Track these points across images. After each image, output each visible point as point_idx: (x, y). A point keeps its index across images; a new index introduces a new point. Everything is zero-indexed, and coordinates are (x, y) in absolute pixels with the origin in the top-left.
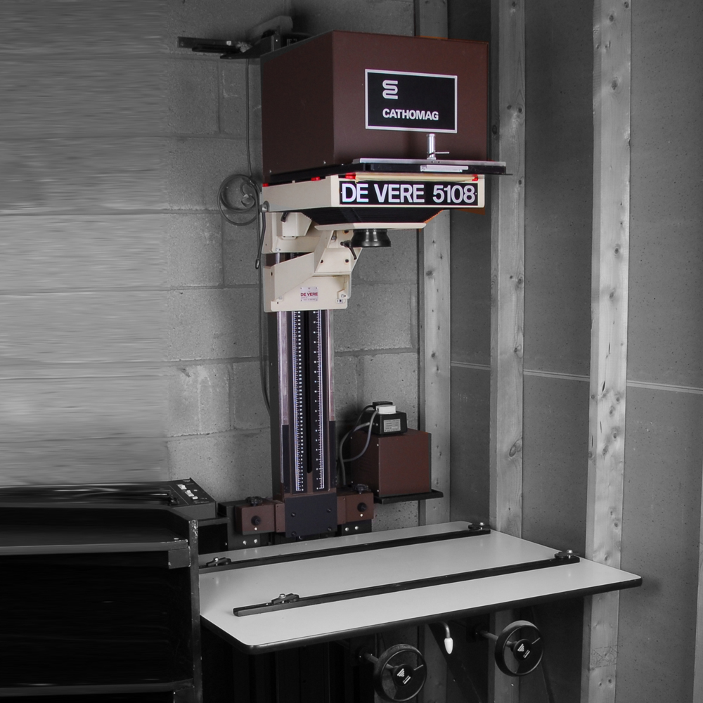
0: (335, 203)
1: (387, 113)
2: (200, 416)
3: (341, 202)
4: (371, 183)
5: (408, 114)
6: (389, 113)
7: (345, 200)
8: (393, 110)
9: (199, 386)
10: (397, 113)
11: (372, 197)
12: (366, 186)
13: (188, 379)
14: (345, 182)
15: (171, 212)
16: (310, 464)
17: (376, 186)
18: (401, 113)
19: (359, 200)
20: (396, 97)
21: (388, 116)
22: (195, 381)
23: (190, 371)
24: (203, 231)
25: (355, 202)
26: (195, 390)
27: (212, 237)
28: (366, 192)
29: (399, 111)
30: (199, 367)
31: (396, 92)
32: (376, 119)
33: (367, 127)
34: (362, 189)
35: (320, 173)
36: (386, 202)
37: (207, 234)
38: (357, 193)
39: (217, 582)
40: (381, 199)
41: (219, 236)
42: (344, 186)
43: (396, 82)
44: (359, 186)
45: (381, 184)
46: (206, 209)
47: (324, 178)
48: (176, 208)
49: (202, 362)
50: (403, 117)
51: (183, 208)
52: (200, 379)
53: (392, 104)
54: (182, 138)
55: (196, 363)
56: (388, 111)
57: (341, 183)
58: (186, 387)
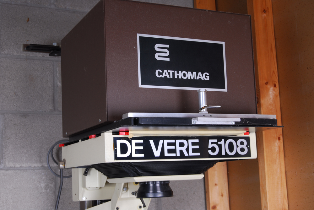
0: (109, 158)
1: (159, 73)
3: (116, 158)
4: (146, 139)
5: (180, 75)
6: (162, 74)
7: (119, 155)
8: (165, 71)
10: (169, 73)
11: (148, 153)
12: (141, 141)
14: (120, 138)
17: (151, 142)
18: (173, 74)
19: (134, 155)
20: (168, 59)
21: (161, 76)
25: (130, 157)
28: (141, 148)
29: (171, 72)
31: (167, 54)
32: (148, 78)
33: (140, 86)
34: (137, 144)
35: (97, 131)
36: (162, 156)
38: (132, 148)
40: (157, 153)
42: (119, 142)
43: (168, 46)
44: (134, 142)
45: (157, 140)
47: (99, 135)
50: (176, 77)
53: (164, 66)
56: (161, 71)
57: (115, 140)
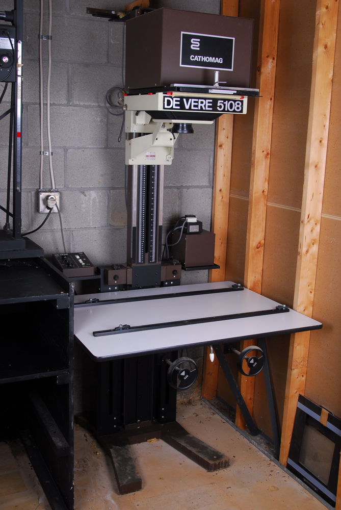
0: (160, 108)
1: (193, 58)
2: (91, 217)
3: (164, 108)
4: (182, 98)
5: (205, 59)
6: (194, 58)
7: (166, 107)
8: (196, 56)
9: (91, 202)
10: (198, 58)
11: (182, 106)
12: (179, 99)
13: (85, 197)
14: (167, 97)
15: (80, 106)
16: (147, 248)
17: (185, 100)
18: (201, 58)
19: (174, 107)
20: (198, 49)
21: (193, 59)
22: (89, 199)
23: (87, 193)
24: (97, 117)
25: (172, 108)
26: (89, 204)
27: (101, 121)
28: (179, 103)
29: (200, 57)
30: (91, 191)
31: (198, 46)
32: (186, 61)
33: (181, 65)
34: (176, 101)
35: (154, 91)
36: (190, 109)
37: (99, 119)
38: (173, 103)
39: (91, 312)
40: (187, 107)
41: (105, 120)
42: (166, 99)
43: (199, 40)
44: (175, 99)
45: (188, 99)
46: (99, 105)
47: (155, 94)
48: (82, 104)
49: (93, 189)
50: (202, 61)
51: (86, 104)
52: (92, 198)
53: (196, 53)
54: (87, 65)
55: (90, 189)
56: (193, 56)
57: (164, 97)
58: (84, 202)
